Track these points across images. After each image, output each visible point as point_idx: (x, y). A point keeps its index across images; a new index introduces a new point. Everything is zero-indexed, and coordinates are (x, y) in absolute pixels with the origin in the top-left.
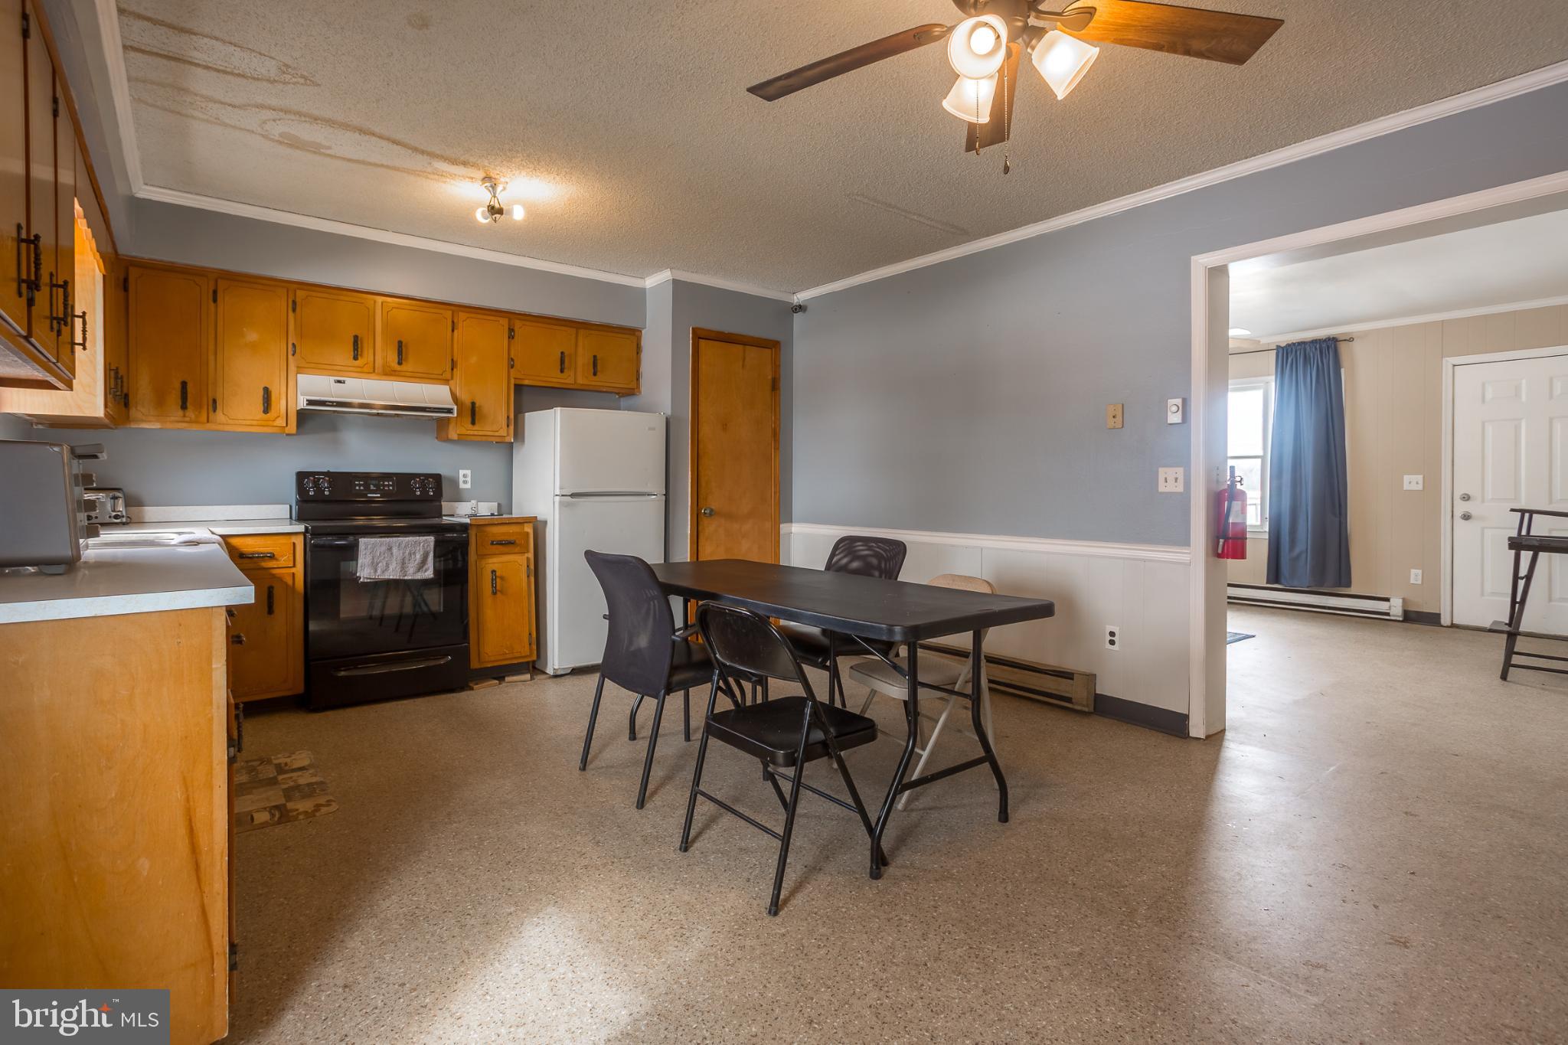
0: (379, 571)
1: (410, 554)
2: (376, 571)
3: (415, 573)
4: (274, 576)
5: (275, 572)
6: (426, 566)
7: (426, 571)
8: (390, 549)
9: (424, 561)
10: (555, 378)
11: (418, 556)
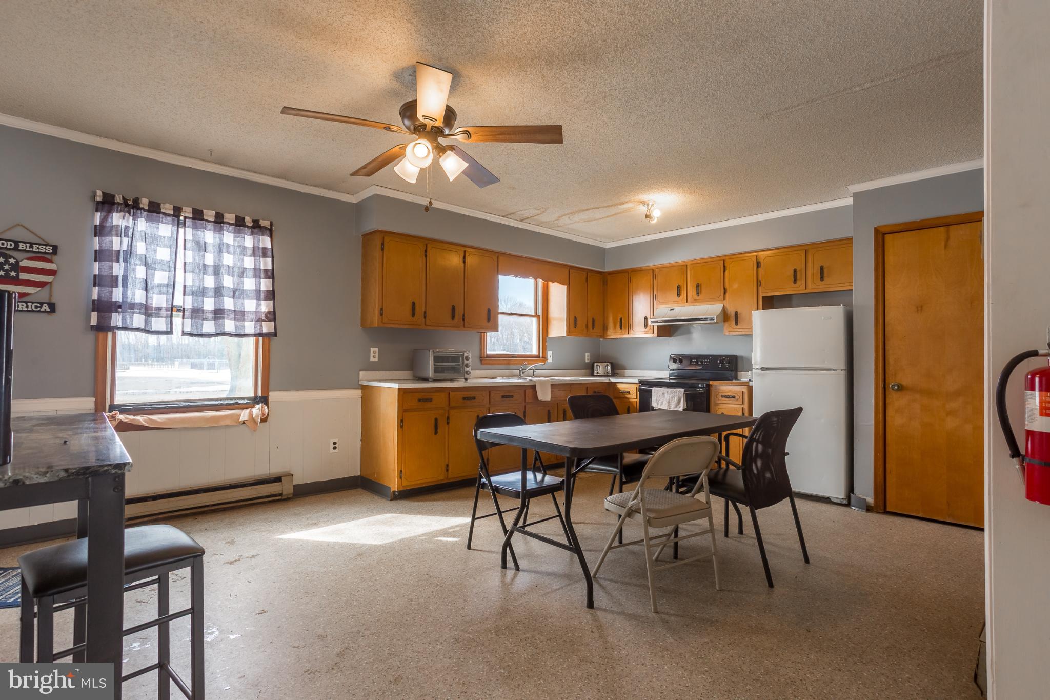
0: (659, 405)
1: (672, 397)
2: (658, 404)
3: (674, 408)
4: (630, 401)
5: (631, 400)
6: (680, 405)
7: (680, 407)
8: (664, 394)
9: (679, 402)
10: (789, 289)
11: (676, 399)
